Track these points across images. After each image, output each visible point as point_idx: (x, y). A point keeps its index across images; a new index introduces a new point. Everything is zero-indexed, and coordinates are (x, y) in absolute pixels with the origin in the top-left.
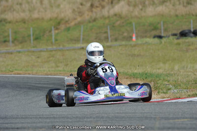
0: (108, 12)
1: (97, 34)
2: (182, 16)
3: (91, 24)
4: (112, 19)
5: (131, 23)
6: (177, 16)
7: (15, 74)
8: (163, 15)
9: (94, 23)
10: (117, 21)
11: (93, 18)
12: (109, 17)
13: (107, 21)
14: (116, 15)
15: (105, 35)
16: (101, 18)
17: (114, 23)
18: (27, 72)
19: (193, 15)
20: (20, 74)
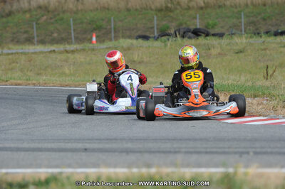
0: (29, 3)
1: (14, 34)
2: (136, 10)
3: (4, 20)
4: (35, 13)
5: (62, 19)
6: (128, 10)
7: (12, 85)
8: (108, 9)
9: (10, 18)
10: (43, 16)
11: (7, 11)
12: (30, 10)
13: (28, 15)
14: (40, 7)
15: (25, 36)
16: (19, 12)
17: (38, 19)
18: (30, 82)
19: (152, 9)
20: (19, 85)
